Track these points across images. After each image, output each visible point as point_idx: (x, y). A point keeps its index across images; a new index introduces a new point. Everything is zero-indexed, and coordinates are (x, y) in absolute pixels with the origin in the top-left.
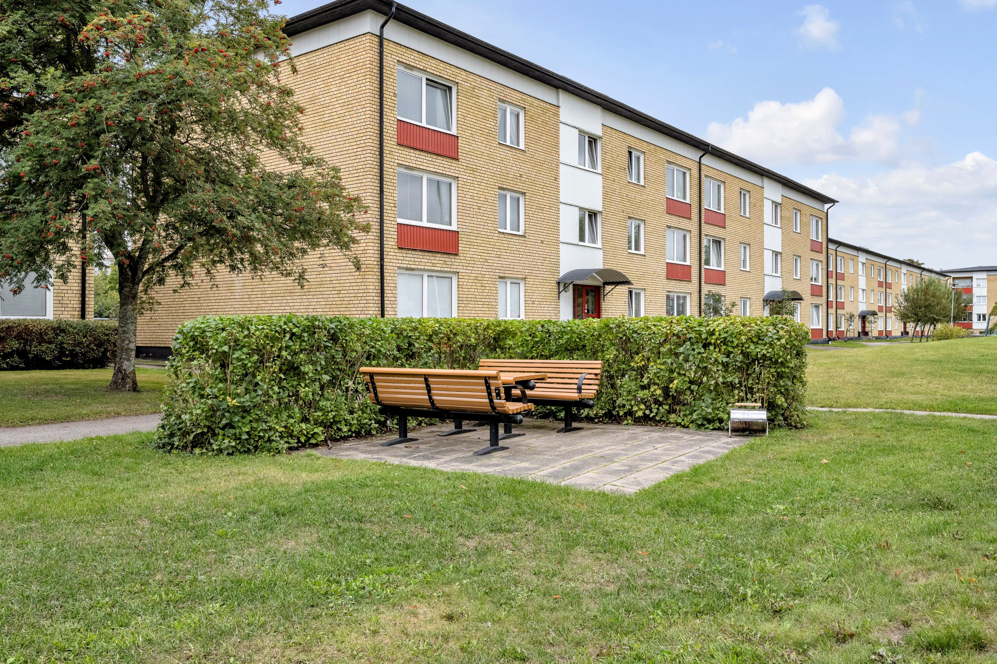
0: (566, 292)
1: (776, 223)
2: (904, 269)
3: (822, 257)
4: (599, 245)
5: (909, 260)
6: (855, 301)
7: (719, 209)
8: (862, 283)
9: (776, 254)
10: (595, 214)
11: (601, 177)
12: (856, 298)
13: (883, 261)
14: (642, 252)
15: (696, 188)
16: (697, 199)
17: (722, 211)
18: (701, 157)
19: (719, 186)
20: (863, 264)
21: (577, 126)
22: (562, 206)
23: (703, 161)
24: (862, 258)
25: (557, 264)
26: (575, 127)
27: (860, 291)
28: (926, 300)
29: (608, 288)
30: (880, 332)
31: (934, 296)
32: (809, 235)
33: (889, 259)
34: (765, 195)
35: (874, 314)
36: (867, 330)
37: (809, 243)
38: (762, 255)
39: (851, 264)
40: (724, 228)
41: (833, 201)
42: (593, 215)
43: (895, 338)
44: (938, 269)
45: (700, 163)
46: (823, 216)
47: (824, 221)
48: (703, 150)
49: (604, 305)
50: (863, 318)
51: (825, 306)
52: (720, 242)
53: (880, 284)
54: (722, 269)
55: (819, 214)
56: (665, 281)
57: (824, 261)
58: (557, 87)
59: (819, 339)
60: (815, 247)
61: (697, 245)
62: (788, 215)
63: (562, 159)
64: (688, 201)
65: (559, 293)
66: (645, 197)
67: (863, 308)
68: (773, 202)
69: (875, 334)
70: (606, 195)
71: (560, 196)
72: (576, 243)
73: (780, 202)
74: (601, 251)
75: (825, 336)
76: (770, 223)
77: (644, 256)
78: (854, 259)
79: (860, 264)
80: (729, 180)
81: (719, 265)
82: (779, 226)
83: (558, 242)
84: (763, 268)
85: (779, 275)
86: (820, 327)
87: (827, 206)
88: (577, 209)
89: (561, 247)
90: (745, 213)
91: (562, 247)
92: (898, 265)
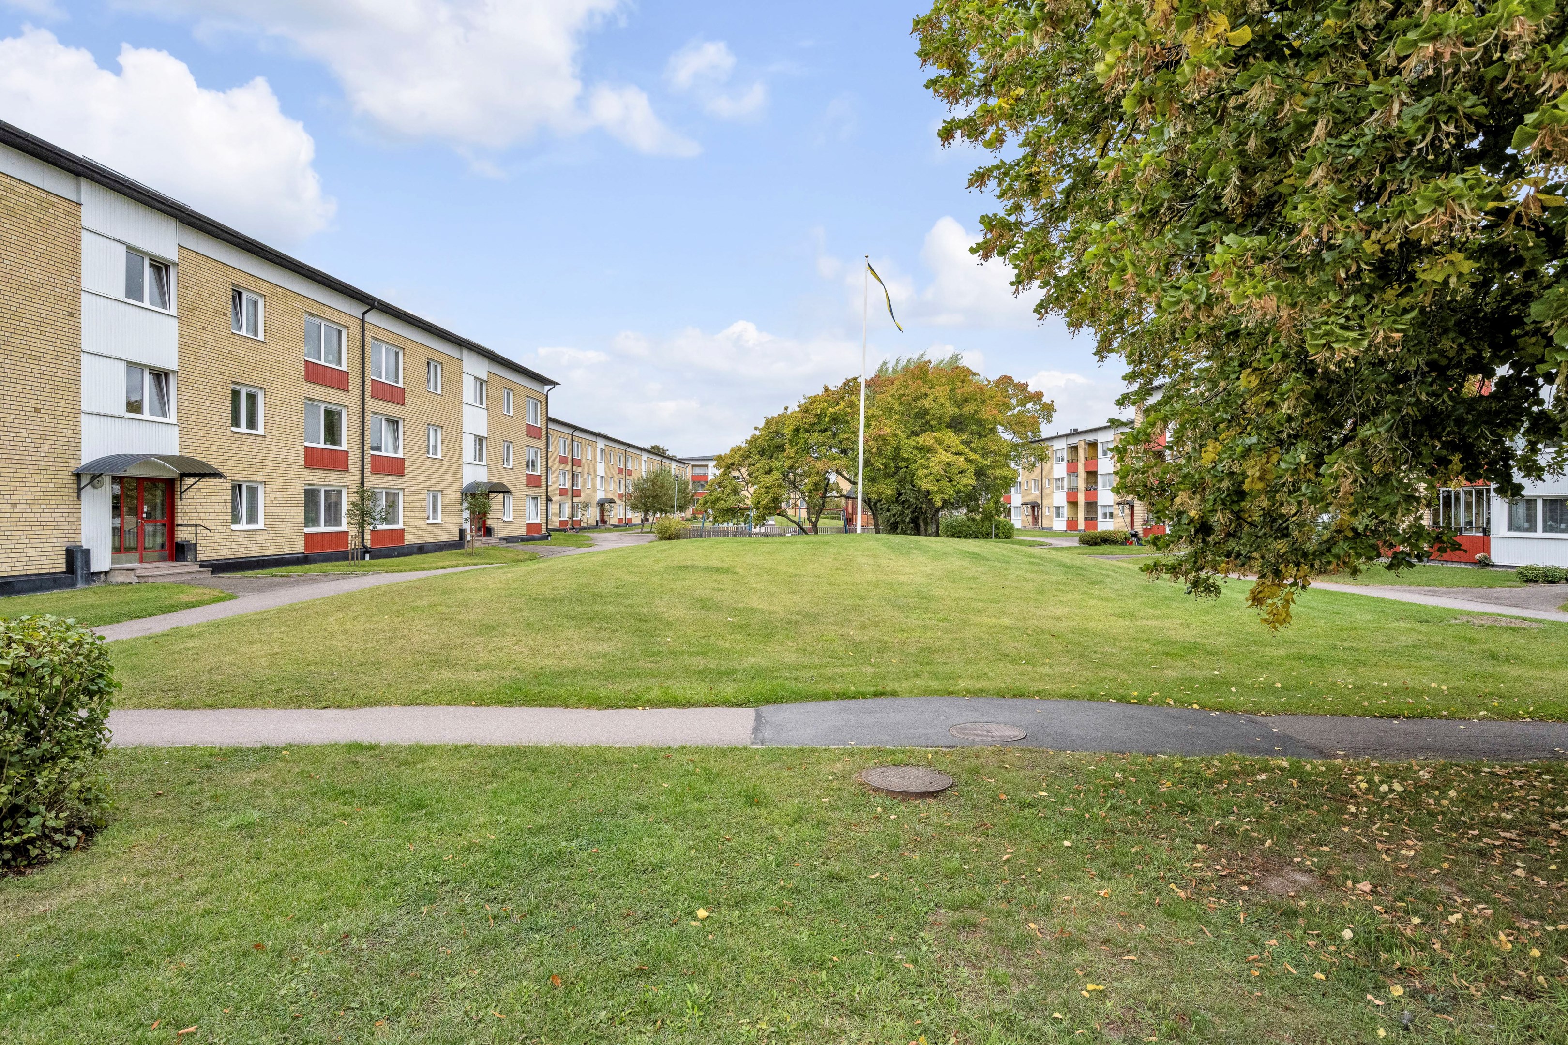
0: (94, 487)
1: (481, 403)
2: (645, 456)
3: (541, 444)
4: (173, 418)
5: (652, 448)
6: (594, 489)
7: (397, 382)
8: (601, 469)
9: (480, 440)
10: (167, 375)
11: (176, 320)
12: (594, 486)
13: (623, 448)
14: (260, 431)
15: (357, 353)
16: (358, 366)
17: (401, 385)
18: (364, 314)
19: (397, 353)
20: (602, 450)
21: (122, 239)
22: (84, 358)
23: (367, 318)
24: (601, 444)
25: (77, 447)
26: (118, 241)
27: (599, 478)
28: (654, 490)
29: (189, 481)
30: (620, 520)
31: (662, 487)
32: (524, 419)
33: (629, 445)
34: (464, 370)
35: (612, 501)
36: (606, 518)
37: (525, 428)
38: (459, 440)
39: (589, 449)
40: (404, 405)
41: (554, 384)
42: (160, 376)
43: (635, 525)
44: (679, 457)
45: (363, 320)
46: (543, 399)
47: (544, 404)
48: (368, 304)
49: (180, 506)
50: (601, 504)
51: (544, 498)
52: (397, 422)
53: (620, 471)
54: (400, 455)
55: (537, 396)
56: (304, 472)
57: (544, 448)
58: (78, 174)
59: (536, 535)
60: (532, 432)
61: (358, 424)
62: (496, 395)
63: (85, 284)
64: (344, 368)
65: (80, 489)
66: (265, 357)
67: (601, 495)
68: (476, 378)
69: (614, 521)
70: (184, 347)
71: (82, 341)
72: (121, 414)
73: (486, 378)
74: (177, 428)
75: (543, 531)
76: (472, 402)
77: (264, 436)
78: (592, 444)
79: (599, 451)
80: (409, 347)
81: (396, 451)
82: (484, 406)
83: (76, 412)
84: (461, 455)
85: (484, 463)
86: (538, 521)
87: (547, 387)
88: (123, 366)
89: (82, 420)
90: (436, 389)
91: (84, 419)
92: (639, 452)
